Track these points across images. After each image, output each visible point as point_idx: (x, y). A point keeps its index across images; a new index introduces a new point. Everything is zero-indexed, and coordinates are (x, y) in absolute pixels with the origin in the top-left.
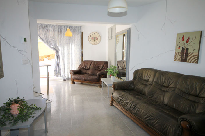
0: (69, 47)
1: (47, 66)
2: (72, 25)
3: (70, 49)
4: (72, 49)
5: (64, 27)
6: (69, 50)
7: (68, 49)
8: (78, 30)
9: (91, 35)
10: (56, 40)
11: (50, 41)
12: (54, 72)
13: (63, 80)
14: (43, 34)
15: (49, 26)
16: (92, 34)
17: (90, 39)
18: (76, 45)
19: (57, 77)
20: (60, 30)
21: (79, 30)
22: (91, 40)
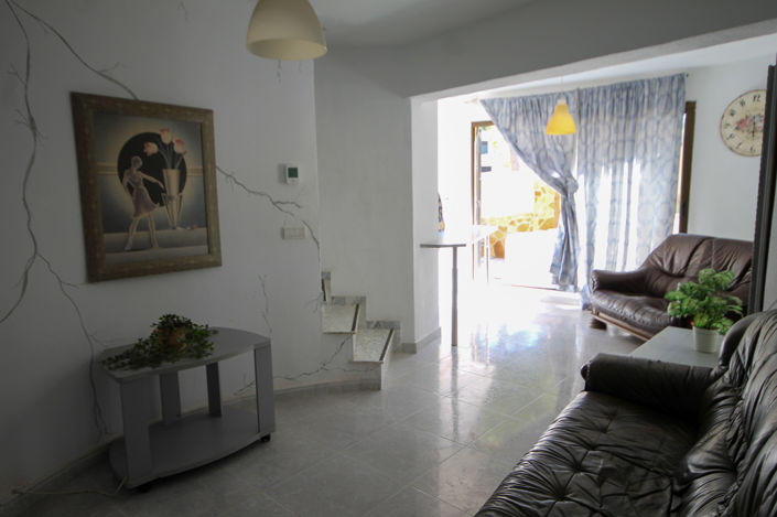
0: (618, 172)
1: (455, 247)
2: (638, 79)
3: (621, 182)
4: (630, 182)
5: (605, 92)
6: (617, 186)
7: (614, 184)
8: (669, 95)
9: (737, 107)
10: (567, 148)
11: (550, 154)
12: (551, 271)
13: (580, 307)
14: (528, 133)
15: (548, 101)
16: (742, 103)
17: (730, 131)
18: (648, 166)
19: (564, 290)
20: (584, 107)
21: (674, 96)
22: (735, 132)
